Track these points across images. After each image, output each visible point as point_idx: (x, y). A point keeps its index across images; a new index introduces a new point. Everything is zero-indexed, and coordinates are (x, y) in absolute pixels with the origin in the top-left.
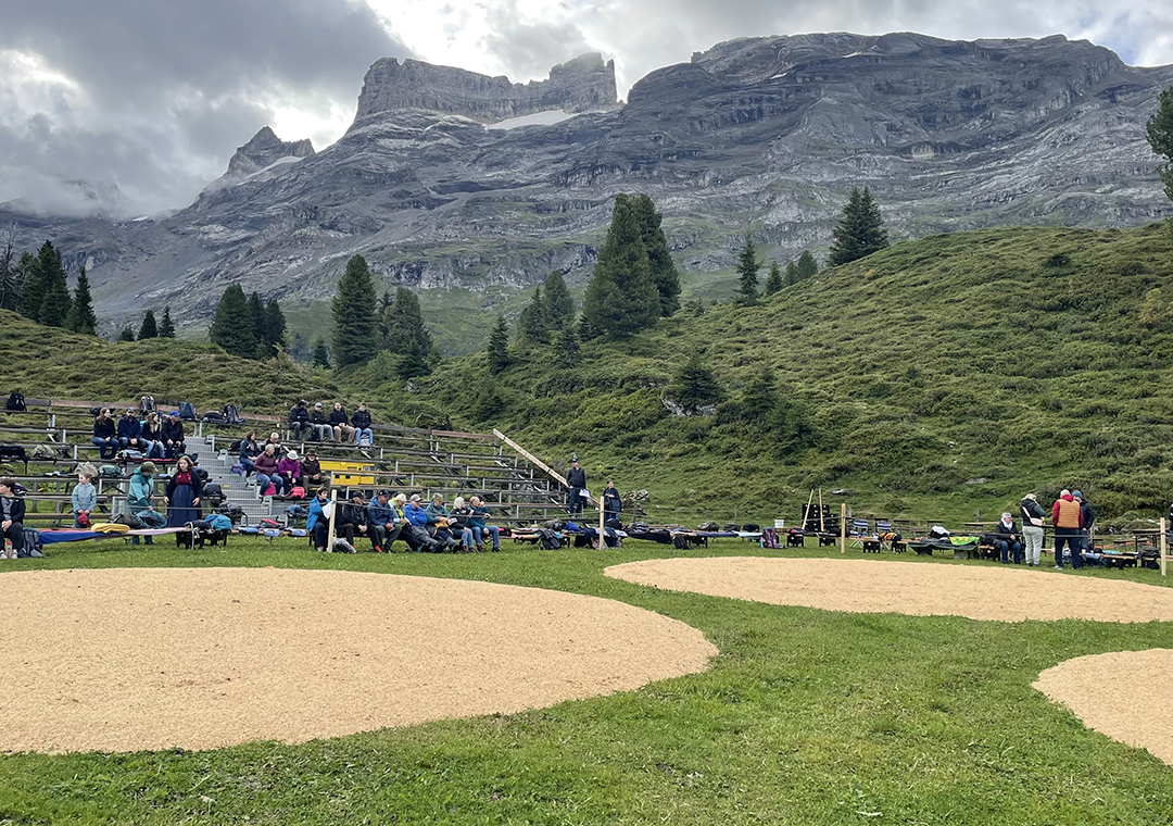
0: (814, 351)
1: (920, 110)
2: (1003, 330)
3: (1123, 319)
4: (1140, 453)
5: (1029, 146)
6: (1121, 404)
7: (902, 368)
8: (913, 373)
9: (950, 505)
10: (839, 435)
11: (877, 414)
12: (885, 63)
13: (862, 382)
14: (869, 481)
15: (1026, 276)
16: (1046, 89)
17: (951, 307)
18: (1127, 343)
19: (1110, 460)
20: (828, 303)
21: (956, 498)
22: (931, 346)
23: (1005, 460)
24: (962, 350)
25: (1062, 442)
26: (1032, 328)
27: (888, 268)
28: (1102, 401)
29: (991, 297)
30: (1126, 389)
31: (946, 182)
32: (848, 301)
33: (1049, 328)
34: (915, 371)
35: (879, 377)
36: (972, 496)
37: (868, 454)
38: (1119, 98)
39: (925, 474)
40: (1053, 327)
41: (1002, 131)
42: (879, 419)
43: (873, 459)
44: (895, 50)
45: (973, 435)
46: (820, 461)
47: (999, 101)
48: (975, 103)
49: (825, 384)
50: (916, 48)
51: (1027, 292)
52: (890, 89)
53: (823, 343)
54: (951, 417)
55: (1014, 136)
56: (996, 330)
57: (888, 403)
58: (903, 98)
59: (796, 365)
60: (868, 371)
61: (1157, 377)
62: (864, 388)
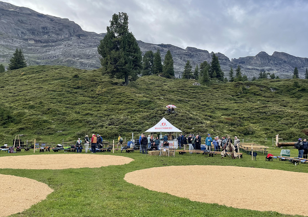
0: (10, 94)
1: (31, 30)
2: (64, 93)
3: (92, 92)
4: (99, 124)
5: (59, 45)
6: (93, 113)
7: (38, 101)
8: (41, 103)
9: (54, 138)
10: (21, 119)
11: (32, 114)
12: (21, 14)
13: (26, 104)
14: (30, 132)
15: (69, 79)
16: (64, 31)
17: (50, 85)
18: (93, 98)
19: (92, 126)
20: (12, 81)
21: (55, 136)
22: (45, 95)
23: (67, 126)
24: (54, 97)
25: (81, 122)
26: (71, 93)
27: (28, 73)
28: (89, 112)
29: (60, 84)
30: (94, 109)
31: (38, 50)
32: (18, 81)
33: (75, 93)
34: (41, 102)
35: (31, 103)
36: (59, 135)
37: (30, 124)
38: (81, 37)
39: (46, 130)
40: (76, 93)
41: (53, 40)
42: (32, 115)
43: (31, 126)
44: (24, 12)
45: (59, 120)
46: (15, 126)
47: (52, 32)
48: (46, 31)
49: (15, 104)
50: (30, 13)
51: (69, 83)
52: (22, 22)
53: (13, 92)
54: (52, 115)
55: (56, 41)
56: (63, 92)
57: (34, 110)
58: (26, 25)
59: (5, 98)
60: (28, 101)
61: (101, 106)
62: (27, 106)
